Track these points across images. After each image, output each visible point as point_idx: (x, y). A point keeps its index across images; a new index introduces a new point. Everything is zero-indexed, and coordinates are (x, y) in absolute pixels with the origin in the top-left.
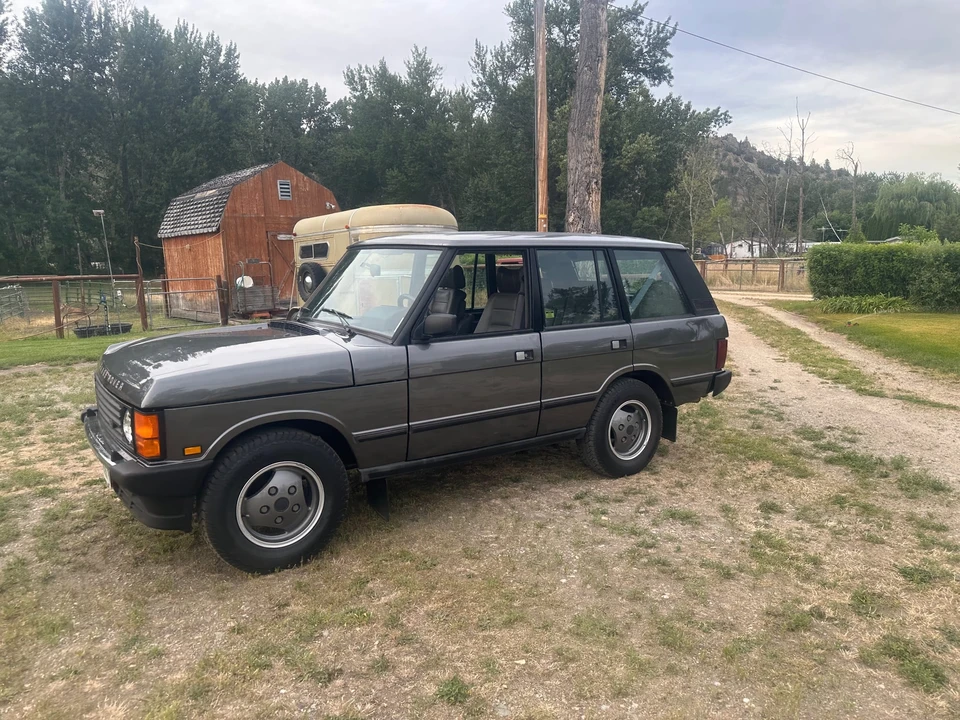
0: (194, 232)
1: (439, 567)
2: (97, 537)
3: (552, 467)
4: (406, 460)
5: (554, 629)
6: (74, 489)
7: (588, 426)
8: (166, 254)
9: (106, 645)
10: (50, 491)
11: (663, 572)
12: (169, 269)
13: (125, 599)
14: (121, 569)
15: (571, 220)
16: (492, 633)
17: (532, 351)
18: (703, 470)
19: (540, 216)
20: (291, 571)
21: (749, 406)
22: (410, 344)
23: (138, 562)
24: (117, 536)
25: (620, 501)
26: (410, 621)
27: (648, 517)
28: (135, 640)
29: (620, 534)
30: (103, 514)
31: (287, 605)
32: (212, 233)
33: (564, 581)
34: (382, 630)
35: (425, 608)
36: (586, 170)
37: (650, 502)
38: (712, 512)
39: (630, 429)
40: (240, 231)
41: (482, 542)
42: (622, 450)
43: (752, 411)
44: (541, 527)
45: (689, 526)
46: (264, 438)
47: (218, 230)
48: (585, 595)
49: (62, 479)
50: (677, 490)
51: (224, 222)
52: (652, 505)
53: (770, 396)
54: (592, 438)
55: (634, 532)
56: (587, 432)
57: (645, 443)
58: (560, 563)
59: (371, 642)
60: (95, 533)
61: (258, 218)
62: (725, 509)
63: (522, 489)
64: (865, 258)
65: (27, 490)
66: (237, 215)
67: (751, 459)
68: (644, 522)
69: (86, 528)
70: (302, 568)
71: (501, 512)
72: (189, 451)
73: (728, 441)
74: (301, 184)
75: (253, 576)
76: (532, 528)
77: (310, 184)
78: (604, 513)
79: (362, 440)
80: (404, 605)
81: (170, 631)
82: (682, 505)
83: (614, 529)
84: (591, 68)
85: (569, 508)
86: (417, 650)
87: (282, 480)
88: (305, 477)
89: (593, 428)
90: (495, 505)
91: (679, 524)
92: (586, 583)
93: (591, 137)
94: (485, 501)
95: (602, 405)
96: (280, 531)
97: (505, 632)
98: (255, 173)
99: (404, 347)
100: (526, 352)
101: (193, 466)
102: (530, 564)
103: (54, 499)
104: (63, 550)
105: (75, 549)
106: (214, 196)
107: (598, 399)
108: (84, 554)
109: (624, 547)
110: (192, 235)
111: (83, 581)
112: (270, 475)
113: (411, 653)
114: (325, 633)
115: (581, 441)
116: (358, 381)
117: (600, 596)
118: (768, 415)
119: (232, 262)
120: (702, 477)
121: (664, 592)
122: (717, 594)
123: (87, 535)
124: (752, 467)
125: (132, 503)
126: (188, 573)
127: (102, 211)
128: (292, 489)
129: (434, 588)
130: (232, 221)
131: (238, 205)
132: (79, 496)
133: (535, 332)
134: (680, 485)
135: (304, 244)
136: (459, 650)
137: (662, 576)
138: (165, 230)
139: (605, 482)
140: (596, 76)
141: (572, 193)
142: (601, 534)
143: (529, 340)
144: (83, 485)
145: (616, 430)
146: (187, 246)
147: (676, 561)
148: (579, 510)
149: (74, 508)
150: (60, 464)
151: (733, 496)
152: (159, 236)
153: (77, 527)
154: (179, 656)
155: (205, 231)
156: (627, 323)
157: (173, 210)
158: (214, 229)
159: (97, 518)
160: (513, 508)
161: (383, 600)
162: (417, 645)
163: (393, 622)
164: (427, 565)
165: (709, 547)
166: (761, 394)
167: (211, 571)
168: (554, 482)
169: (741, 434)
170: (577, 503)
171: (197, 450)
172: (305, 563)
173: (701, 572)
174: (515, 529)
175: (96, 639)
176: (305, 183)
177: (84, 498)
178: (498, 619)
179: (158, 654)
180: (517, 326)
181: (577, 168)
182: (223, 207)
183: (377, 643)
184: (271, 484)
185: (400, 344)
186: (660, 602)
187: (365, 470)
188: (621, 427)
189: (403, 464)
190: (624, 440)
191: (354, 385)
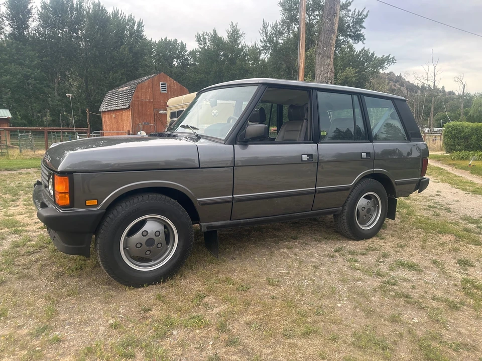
0: (117, 108)
1: (252, 290)
2: (38, 259)
3: (316, 232)
4: (230, 220)
5: (340, 341)
6: (33, 230)
7: (344, 206)
8: (103, 120)
9: (25, 331)
10: (19, 231)
11: (408, 302)
12: (104, 127)
13: (46, 299)
14: (49, 279)
16: (295, 341)
17: (312, 155)
18: (411, 238)
20: (154, 286)
21: (427, 204)
22: (236, 144)
23: (59, 275)
24: (50, 258)
25: (364, 254)
26: (235, 327)
27: (386, 265)
28: (45, 329)
29: (371, 275)
30: (46, 245)
31: (150, 310)
32: (126, 109)
33: (339, 305)
34: (215, 334)
35: (245, 319)
36: (326, 75)
37: (385, 256)
38: (427, 264)
39: (369, 211)
40: (140, 108)
41: (279, 275)
42: (363, 223)
43: (430, 207)
44: (316, 267)
45: (414, 272)
46: (140, 198)
47: (129, 107)
48: (356, 316)
49: (28, 225)
50: (399, 249)
51: (132, 103)
52: (386, 258)
53: (437, 199)
54: (345, 214)
55: (379, 274)
56: (343, 210)
57: (377, 220)
58: (334, 293)
59: (207, 342)
60: (37, 256)
61: (150, 102)
62: (435, 262)
63: (299, 244)
64: (477, 131)
65: (7, 230)
66: (139, 100)
67: (440, 232)
68: (384, 268)
69: (34, 252)
70: (162, 285)
71: (288, 257)
72: (89, 203)
73: (421, 222)
74: (172, 85)
75: (129, 288)
76: (310, 269)
77: (177, 85)
78: (356, 261)
79: (204, 204)
80: (229, 316)
81: (70, 324)
82: (406, 259)
83: (365, 272)
84: (330, 20)
85: (332, 257)
86: (240, 351)
87: (151, 227)
88: (166, 226)
89: (347, 208)
90: (283, 252)
91: (407, 270)
92: (356, 307)
93: (329, 57)
94: (277, 250)
95: (353, 194)
96: (147, 260)
97: (304, 341)
98: (149, 78)
99: (232, 146)
100: (308, 155)
101: (93, 213)
102: (313, 292)
103: (20, 236)
104: (17, 265)
105: (23, 265)
106: (127, 90)
107: (350, 190)
108: (28, 268)
109: (375, 284)
110: (116, 110)
111: (23, 286)
112: (143, 223)
113: (236, 353)
114: (175, 333)
115: (337, 216)
116: (201, 166)
117: (368, 318)
118: (440, 209)
119: (136, 123)
120: (411, 242)
121: (412, 317)
122: (452, 321)
123: (33, 257)
124: (442, 238)
125: (54, 237)
126: (89, 284)
127: (71, 95)
128: (157, 233)
129: (249, 304)
130: (137, 103)
131: (140, 95)
132: (35, 234)
133: (315, 143)
134: (400, 246)
135: (172, 111)
136: (272, 353)
137: (408, 305)
138: (103, 108)
139: (352, 243)
140: (333, 24)
142: (358, 275)
143: (310, 148)
144: (39, 228)
145: (360, 210)
146: (114, 116)
147: (415, 295)
148: (339, 259)
149: (30, 241)
150: (29, 217)
151: (437, 255)
152: (100, 110)
153: (28, 252)
154: (72, 343)
155: (123, 107)
156: (371, 142)
157: (107, 98)
158: (127, 106)
159: (42, 247)
160: (296, 255)
161: (215, 311)
162: (241, 347)
163: (222, 328)
164: (243, 288)
165: (433, 286)
166: (432, 198)
167: (104, 283)
168: (319, 241)
169: (428, 219)
170: (337, 254)
171: (95, 202)
172: (164, 281)
173: (435, 304)
174: (299, 268)
175: (19, 326)
176: (174, 84)
177: (37, 236)
178: (298, 331)
179: (58, 340)
180: (302, 139)
181: (320, 74)
182: (132, 95)
183: (211, 343)
184: (144, 229)
185: (230, 144)
186: (413, 325)
187: (205, 224)
188: (363, 208)
189: (228, 222)
190: (364, 217)
191: (199, 168)
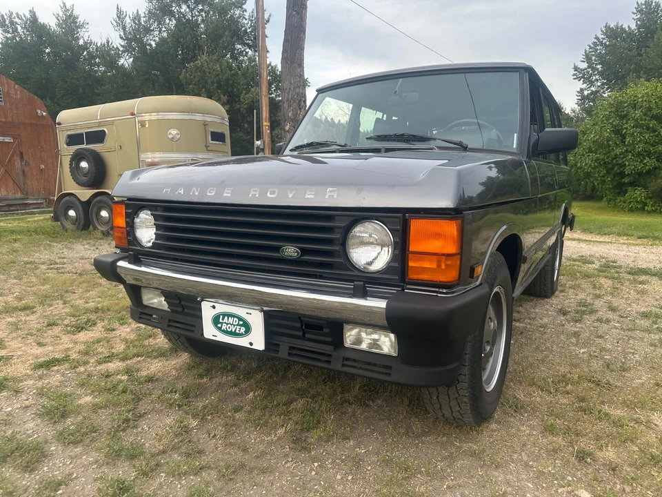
15: (287, 128)
19: (265, 123)
36: (297, 90)
72: (477, 272)
74: (12, 92)
77: (21, 92)
84: (298, 13)
124: (599, 282)
135: (71, 132)
140: (302, 19)
141: (287, 108)
171: (480, 270)
176: (17, 91)
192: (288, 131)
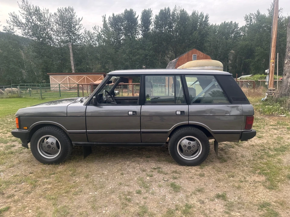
4: (88, 142)
17: (135, 112)
19: (271, 61)
31: (32, 174)
39: (189, 148)
45: (172, 191)
52: (175, 179)
63: (144, 160)
70: (53, 166)
72: (24, 128)
74: (200, 55)
76: (119, 174)
79: (70, 133)
87: (50, 140)
91: (169, 189)
96: (50, 154)
98: (186, 53)
99: (86, 106)
100: (133, 112)
106: (175, 61)
107: (169, 133)
112: (47, 138)
114: (23, 183)
116: (68, 116)
128: (52, 143)
131: (180, 63)
133: (140, 105)
139: (175, 166)
145: (182, 146)
156: (187, 104)
157: (168, 65)
176: (202, 55)
182: (176, 64)
187: (73, 142)
188: (185, 146)
189: (87, 143)
190: (186, 151)
191: (67, 116)
192: (286, 63)
